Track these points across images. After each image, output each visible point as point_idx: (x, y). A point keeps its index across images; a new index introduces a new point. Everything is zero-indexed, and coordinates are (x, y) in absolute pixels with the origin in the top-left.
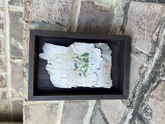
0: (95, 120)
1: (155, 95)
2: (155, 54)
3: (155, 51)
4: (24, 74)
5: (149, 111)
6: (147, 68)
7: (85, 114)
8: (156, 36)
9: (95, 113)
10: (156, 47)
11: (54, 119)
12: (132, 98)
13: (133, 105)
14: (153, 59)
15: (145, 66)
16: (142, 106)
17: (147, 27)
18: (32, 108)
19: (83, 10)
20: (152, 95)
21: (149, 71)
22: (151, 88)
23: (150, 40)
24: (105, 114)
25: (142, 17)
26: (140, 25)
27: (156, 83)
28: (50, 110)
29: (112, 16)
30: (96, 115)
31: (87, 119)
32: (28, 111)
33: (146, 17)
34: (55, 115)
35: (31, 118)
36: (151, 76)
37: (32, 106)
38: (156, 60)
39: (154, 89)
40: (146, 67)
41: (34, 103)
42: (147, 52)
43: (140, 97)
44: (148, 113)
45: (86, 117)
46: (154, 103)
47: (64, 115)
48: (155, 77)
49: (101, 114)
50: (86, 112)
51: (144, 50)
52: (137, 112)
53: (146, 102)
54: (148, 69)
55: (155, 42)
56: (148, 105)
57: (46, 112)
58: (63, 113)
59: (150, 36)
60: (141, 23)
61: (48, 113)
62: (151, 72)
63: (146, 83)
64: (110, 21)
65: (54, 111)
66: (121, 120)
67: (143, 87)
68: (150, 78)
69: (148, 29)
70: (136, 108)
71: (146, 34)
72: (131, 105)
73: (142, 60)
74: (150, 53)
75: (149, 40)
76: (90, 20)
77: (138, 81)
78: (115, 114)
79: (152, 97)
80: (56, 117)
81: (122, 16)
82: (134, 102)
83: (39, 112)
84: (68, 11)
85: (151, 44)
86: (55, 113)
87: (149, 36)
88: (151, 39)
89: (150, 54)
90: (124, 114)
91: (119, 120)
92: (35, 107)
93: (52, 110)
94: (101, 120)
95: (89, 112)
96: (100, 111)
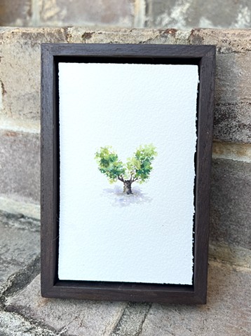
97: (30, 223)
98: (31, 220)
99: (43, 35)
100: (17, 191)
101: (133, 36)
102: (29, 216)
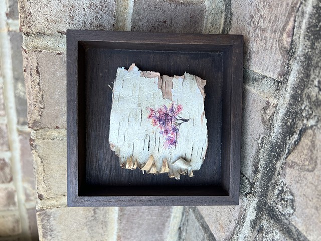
0: (187, 232)
1: (296, 160)
2: (290, 75)
3: (289, 68)
4: (32, 142)
5: (288, 196)
6: (276, 107)
7: (167, 221)
8: (289, 37)
9: (185, 217)
10: (291, 59)
11: (102, 235)
12: (253, 175)
13: (255, 189)
14: (287, 86)
15: (272, 104)
16: (274, 188)
17: (269, 22)
18: (55, 214)
19: (140, 3)
20: (292, 161)
21: (280, 112)
22: (287, 147)
23: (278, 49)
24: (204, 216)
25: (258, 5)
26: (257, 23)
27: (297, 136)
28: (92, 217)
29: (201, 12)
30: (187, 221)
31: (170, 232)
32: (48, 220)
33: (267, 3)
34: (104, 227)
35: (55, 234)
36: (286, 123)
37: (54, 210)
38: (293, 88)
39: (294, 149)
40: (274, 106)
41: (58, 203)
42: (274, 73)
43: (268, 171)
44: (287, 201)
45: (169, 227)
46: (297, 179)
47: (122, 225)
48: (295, 123)
49: (196, 218)
50: (168, 217)
51: (268, 71)
52: (266, 203)
53: (281, 179)
54: (279, 109)
55: (287, 50)
56: (286, 185)
57: (85, 221)
58: (119, 222)
59: (278, 39)
60: (258, 18)
61: (88, 223)
62: (286, 115)
63: (278, 138)
64: (198, 23)
65: (101, 217)
66: (234, 224)
67: (273, 149)
68: (285, 126)
69: (272, 26)
70: (262, 195)
71: (269, 38)
72: (253, 189)
73: (266, 91)
74: (279, 74)
75: (276, 48)
76: (157, 23)
77: (261, 137)
78: (223, 214)
79: (291, 167)
80: (107, 230)
81: (222, 13)
82: (257, 184)
83: (71, 222)
84: (109, 8)
85: (281, 56)
86: (102, 221)
87: (275, 40)
88: (279, 44)
89: (280, 77)
90: (241, 211)
91: (232, 225)
92: (60, 211)
93: (97, 216)
94: (198, 231)
95: (174, 217)
96: (196, 211)
97: (183, 224)
98: (182, 223)
99: (43, 225)
100: (161, 233)
101: (38, 167)
102: (179, 224)
